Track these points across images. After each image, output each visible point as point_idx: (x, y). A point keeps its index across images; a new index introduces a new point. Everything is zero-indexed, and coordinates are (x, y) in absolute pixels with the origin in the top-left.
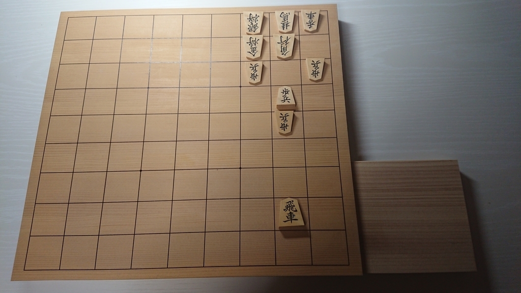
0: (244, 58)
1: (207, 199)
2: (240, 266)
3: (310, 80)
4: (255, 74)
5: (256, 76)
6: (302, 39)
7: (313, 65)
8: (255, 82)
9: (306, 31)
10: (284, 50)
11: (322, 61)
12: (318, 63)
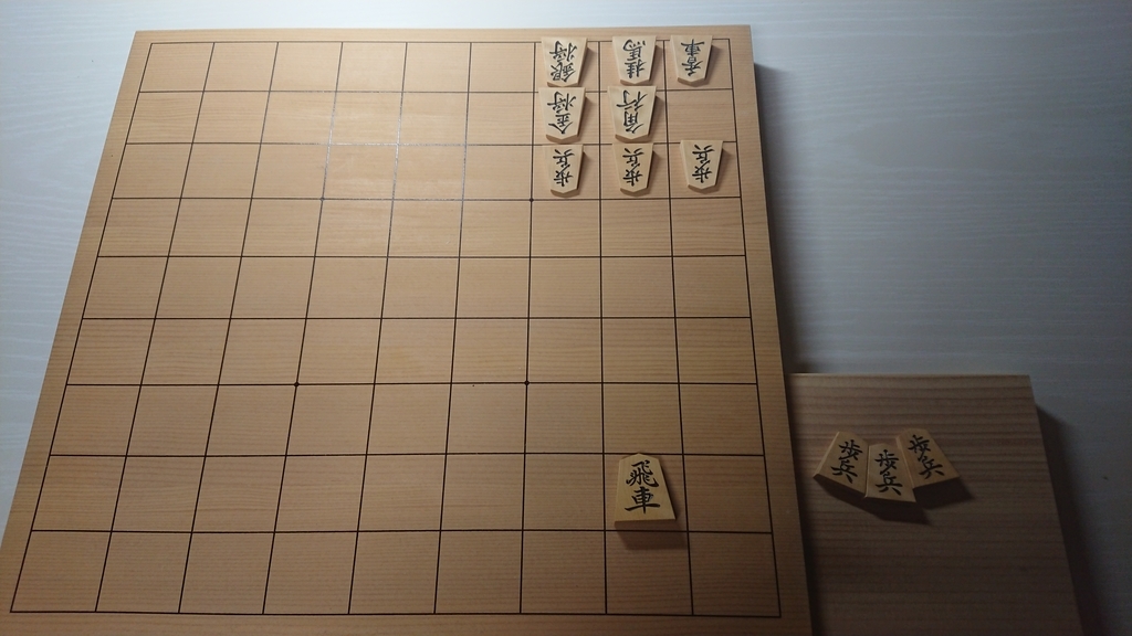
0: (540, 138)
1: (446, 454)
2: (520, 613)
3: (690, 187)
4: (566, 172)
5: (568, 176)
6: (672, 98)
7: (698, 156)
8: (563, 190)
9: (680, 81)
10: (630, 121)
11: (717, 146)
12: (708, 150)
